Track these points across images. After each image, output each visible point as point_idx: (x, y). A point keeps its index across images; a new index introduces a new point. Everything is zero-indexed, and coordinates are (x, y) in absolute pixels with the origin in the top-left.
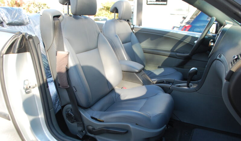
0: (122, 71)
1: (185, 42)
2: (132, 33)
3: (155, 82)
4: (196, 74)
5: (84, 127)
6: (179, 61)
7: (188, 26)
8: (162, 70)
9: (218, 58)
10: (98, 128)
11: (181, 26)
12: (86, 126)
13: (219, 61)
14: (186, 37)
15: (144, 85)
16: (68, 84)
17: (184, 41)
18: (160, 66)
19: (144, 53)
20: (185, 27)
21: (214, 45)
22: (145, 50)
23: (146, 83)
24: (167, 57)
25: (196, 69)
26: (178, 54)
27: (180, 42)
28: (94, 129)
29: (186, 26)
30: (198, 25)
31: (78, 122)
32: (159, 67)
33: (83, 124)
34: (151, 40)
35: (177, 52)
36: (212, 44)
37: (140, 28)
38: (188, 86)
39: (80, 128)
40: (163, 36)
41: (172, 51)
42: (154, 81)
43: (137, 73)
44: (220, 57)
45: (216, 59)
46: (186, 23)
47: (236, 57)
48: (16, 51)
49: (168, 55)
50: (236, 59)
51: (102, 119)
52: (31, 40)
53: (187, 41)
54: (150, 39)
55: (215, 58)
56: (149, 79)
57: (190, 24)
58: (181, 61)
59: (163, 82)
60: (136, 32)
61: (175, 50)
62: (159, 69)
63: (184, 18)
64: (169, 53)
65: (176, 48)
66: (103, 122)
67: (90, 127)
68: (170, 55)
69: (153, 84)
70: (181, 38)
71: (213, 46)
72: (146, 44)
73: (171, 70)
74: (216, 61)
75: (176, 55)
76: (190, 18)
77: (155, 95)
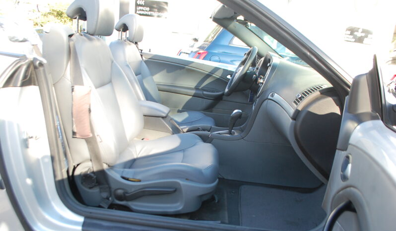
0: (144, 116)
1: (214, 77)
2: (141, 61)
3: (185, 130)
4: (240, 118)
5: (110, 192)
6: (207, 102)
7: (203, 53)
8: (185, 115)
9: (270, 97)
10: (133, 190)
11: (192, 52)
12: (113, 190)
13: (271, 101)
14: (217, 69)
15: (173, 134)
16: (90, 131)
17: (214, 75)
18: (180, 109)
19: (159, 90)
20: (199, 54)
21: (264, 82)
22: (159, 86)
23: (176, 131)
24: (191, 97)
25: (240, 111)
26: (205, 93)
27: (208, 76)
28: (126, 193)
29: (200, 52)
30: (216, 51)
31: (101, 186)
32: (179, 111)
33: (110, 188)
34: (168, 72)
35: (203, 89)
36: (261, 81)
37: (151, 54)
38: (230, 133)
39: (105, 195)
40: (184, 68)
41: (196, 88)
42: (184, 128)
43: (163, 117)
44: (272, 96)
45: (267, 99)
46: (198, 48)
47: (300, 96)
48: (19, 83)
49: (193, 94)
50: (300, 98)
51: (138, 177)
52: (41, 69)
53: (218, 75)
54: (165, 70)
55: (266, 97)
56: (178, 126)
57: (206, 50)
58: (209, 102)
59: (198, 130)
60: (146, 59)
61: (200, 88)
62: (179, 113)
63: (196, 40)
64: (193, 92)
65: (201, 84)
66: (140, 181)
67: (120, 192)
68: (195, 93)
69: (184, 132)
70: (209, 71)
71: (262, 83)
72: (160, 78)
73: (198, 115)
74: (267, 100)
75: (203, 93)
76: (205, 41)
77: (193, 146)
